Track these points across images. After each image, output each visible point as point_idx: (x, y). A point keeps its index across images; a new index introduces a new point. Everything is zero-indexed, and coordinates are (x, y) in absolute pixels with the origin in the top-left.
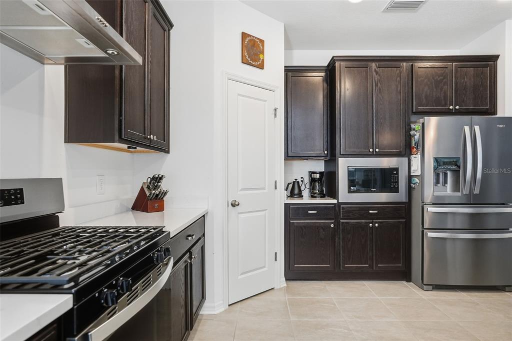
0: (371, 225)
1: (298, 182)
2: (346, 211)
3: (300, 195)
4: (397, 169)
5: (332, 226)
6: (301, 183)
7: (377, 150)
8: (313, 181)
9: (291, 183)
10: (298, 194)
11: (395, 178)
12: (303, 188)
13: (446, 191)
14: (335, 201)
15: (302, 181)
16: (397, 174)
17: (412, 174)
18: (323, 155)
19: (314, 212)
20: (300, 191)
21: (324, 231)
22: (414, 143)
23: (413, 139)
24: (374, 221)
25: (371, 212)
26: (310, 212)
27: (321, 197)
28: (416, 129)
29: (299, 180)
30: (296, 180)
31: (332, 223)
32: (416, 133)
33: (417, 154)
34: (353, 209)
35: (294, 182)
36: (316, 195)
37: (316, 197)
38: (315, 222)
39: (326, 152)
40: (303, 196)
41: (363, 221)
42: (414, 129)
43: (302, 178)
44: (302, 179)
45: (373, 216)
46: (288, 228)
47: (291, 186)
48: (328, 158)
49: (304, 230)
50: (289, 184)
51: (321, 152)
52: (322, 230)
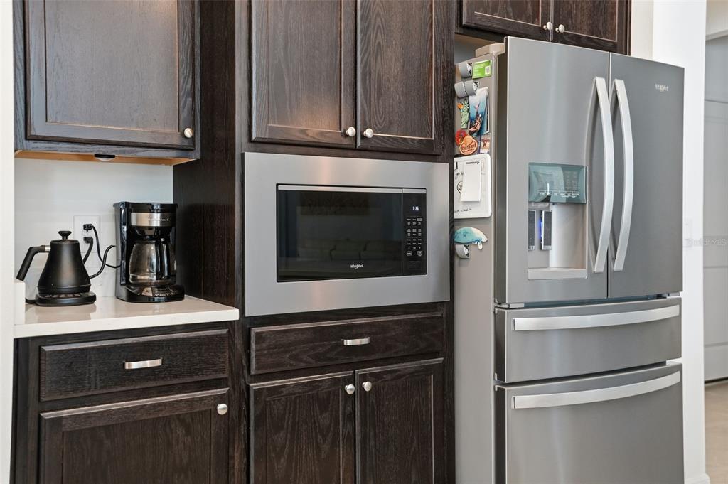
0: (350, 388)
1: (75, 245)
2: (269, 348)
3: (83, 295)
4: (421, 199)
5: (222, 408)
6: (84, 248)
7: (369, 133)
8: (132, 239)
9: (42, 250)
10: (73, 292)
11: (417, 227)
12: (91, 266)
13: (547, 266)
14: (232, 314)
15: (88, 240)
16: (422, 213)
17: (456, 216)
18: (176, 141)
19: (148, 364)
20: (83, 279)
21: (188, 433)
22: (465, 118)
23: (464, 107)
24: (360, 371)
25: (349, 342)
26: (135, 365)
27: (170, 299)
28: (475, 76)
29: (78, 235)
30: (65, 234)
31: (221, 399)
32: (475, 87)
33: (478, 152)
34: (292, 338)
35: (55, 245)
36: (148, 292)
37: (150, 300)
38: (154, 406)
39: (188, 132)
40: (93, 299)
41: (325, 376)
42: (468, 77)
43: (88, 227)
44: (91, 234)
45: (357, 357)
46: (32, 446)
47: (40, 261)
48: (195, 156)
49: (107, 443)
50: (32, 252)
51: (168, 130)
52: (180, 431)
